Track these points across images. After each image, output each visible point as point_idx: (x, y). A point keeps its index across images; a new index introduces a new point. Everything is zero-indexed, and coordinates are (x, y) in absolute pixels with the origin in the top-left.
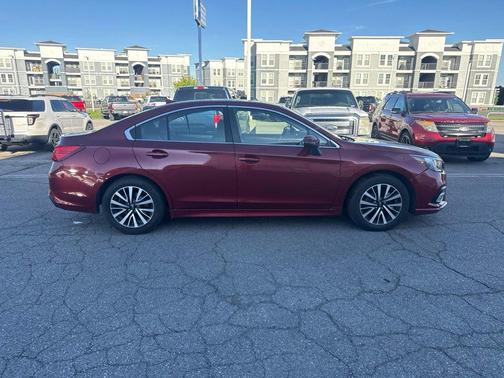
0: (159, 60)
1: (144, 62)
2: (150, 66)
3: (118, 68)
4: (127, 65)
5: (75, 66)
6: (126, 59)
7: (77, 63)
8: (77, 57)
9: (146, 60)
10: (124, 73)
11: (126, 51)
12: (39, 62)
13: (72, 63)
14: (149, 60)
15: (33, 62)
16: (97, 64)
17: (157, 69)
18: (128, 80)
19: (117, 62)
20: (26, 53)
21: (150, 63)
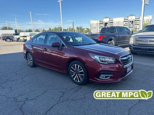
0: (139, 18)
1: (133, 20)
2: (136, 21)
3: (125, 22)
4: (128, 21)
5: (112, 23)
6: (128, 19)
7: (113, 22)
8: (113, 21)
9: (135, 19)
10: (126, 24)
11: (128, 17)
12: (103, 23)
13: (111, 22)
14: (136, 19)
15: (102, 23)
16: (118, 22)
17: (138, 22)
18: (127, 26)
19: (125, 21)
20: (100, 21)
21: (135, 20)
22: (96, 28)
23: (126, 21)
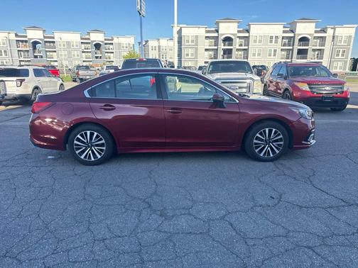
0: (112, 40)
1: (102, 42)
2: (106, 44)
3: (83, 45)
4: (89, 43)
5: (52, 44)
6: (89, 39)
7: (54, 42)
8: (53, 38)
10: (87, 49)
11: (89, 34)
12: (26, 41)
13: (50, 42)
14: (105, 40)
15: (22, 41)
16: (68, 43)
17: (111, 46)
18: (90, 54)
19: (83, 41)
20: (16, 35)
21: (106, 42)
22: (9, 53)
23: (87, 43)
